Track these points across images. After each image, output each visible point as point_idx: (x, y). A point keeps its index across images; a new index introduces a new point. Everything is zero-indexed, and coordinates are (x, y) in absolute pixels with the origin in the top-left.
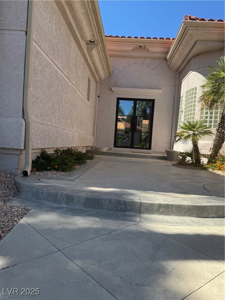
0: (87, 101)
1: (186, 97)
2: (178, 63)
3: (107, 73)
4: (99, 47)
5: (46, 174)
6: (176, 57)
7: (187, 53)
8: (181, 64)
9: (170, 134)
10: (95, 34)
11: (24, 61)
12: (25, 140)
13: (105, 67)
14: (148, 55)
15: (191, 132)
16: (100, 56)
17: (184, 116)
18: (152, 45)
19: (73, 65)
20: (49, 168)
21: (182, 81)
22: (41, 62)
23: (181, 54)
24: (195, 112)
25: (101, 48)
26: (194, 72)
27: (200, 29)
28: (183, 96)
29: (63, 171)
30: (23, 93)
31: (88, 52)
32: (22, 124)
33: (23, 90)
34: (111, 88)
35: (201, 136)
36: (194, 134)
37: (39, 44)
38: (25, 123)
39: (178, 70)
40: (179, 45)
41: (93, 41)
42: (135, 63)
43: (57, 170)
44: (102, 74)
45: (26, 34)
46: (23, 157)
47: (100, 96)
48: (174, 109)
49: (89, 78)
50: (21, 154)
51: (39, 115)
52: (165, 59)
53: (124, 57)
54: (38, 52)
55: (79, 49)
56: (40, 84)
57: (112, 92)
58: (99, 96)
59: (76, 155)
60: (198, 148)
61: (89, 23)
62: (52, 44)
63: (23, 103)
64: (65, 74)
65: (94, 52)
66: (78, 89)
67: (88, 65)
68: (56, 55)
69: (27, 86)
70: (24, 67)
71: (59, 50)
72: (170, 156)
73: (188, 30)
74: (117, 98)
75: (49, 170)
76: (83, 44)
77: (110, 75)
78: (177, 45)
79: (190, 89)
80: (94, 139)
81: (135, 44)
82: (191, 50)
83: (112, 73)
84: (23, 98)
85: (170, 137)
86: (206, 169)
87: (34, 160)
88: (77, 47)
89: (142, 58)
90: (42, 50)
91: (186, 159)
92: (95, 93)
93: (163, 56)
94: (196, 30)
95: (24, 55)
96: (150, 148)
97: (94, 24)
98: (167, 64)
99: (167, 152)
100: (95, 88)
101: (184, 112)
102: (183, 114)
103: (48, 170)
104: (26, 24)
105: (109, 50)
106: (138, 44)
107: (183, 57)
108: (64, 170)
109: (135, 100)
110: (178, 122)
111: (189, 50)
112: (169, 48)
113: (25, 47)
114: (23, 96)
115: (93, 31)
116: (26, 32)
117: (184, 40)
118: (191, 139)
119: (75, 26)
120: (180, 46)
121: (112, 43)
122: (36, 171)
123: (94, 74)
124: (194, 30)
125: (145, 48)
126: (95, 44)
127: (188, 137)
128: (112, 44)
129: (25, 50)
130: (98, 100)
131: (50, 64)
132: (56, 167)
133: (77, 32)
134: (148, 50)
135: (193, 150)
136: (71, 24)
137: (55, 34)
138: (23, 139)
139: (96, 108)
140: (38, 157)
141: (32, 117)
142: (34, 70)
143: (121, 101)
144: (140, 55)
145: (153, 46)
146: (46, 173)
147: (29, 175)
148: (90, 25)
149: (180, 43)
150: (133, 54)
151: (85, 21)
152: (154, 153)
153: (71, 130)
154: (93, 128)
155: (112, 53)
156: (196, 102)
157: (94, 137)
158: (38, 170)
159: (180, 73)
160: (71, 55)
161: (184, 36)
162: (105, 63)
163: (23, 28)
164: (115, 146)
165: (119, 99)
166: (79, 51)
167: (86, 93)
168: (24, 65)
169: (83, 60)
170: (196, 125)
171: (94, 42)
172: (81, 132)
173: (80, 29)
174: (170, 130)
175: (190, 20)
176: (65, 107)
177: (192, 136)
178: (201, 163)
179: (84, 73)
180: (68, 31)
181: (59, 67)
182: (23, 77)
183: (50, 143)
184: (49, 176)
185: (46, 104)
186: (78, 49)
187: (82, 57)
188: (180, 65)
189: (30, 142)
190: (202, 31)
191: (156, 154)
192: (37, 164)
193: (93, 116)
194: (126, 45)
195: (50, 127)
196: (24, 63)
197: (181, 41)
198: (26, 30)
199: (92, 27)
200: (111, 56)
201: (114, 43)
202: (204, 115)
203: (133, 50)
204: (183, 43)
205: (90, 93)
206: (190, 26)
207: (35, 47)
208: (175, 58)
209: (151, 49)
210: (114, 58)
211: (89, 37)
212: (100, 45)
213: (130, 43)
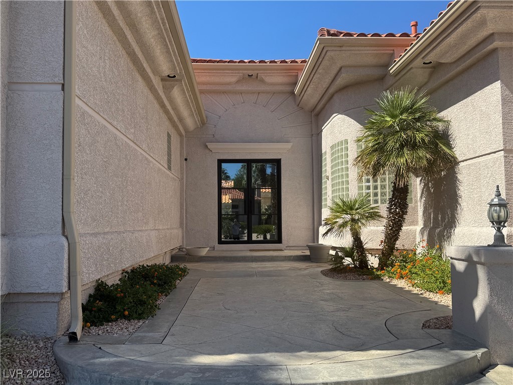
0: (168, 172)
1: (332, 154)
2: (313, 101)
3: (198, 121)
4: (184, 84)
5: (109, 331)
6: (309, 91)
7: (328, 86)
8: (319, 102)
9: (310, 215)
10: (177, 66)
11: (61, 135)
12: (69, 274)
13: (194, 112)
14: (263, 88)
15: (348, 217)
16: (186, 97)
17: (331, 185)
18: (269, 73)
19: (142, 119)
20: (113, 317)
21: (323, 128)
22: (89, 128)
23: (317, 88)
24: (349, 179)
25: (186, 85)
26: (340, 116)
27: (346, 49)
28: (326, 152)
29: (139, 319)
30: (63, 190)
31: (165, 93)
32: (62, 246)
33: (61, 186)
34: (207, 144)
35: (363, 221)
36: (353, 220)
37: (84, 100)
38: (67, 244)
39: (313, 110)
40: (313, 73)
41: (173, 76)
42: (243, 101)
43: (129, 318)
44: (190, 123)
45: (63, 89)
46: (66, 304)
47: (188, 158)
48: (314, 173)
49: (168, 133)
50: (62, 299)
51: (89, 221)
52: (291, 93)
53: (224, 92)
54: (84, 114)
55: (150, 89)
56: (90, 166)
57: (208, 151)
58: (186, 160)
59: (157, 276)
60: (361, 242)
61: (165, 51)
62: (107, 93)
63: (62, 209)
64: (130, 137)
65: (176, 93)
66: (152, 155)
67: (166, 112)
68: (113, 110)
69: (69, 179)
70: (62, 146)
71: (118, 100)
72: (315, 254)
73: (327, 51)
74: (218, 160)
75: (115, 321)
76: (156, 81)
77: (203, 123)
78: (310, 74)
79: (336, 142)
80: (183, 233)
81: (241, 72)
82: (332, 81)
83: (206, 121)
84: (61, 200)
85: (311, 219)
86: (378, 278)
87: (85, 304)
88: (147, 88)
89: (254, 93)
90: (90, 107)
91: (344, 260)
92: (179, 154)
93: (288, 89)
94: (340, 51)
95: (61, 125)
96: (279, 241)
97: (174, 51)
98: (295, 101)
99: (310, 248)
100: (179, 146)
101: (330, 178)
102: (329, 183)
103: (111, 321)
104: (61, 72)
105: (198, 84)
106: (245, 72)
107: (321, 91)
108: (140, 317)
109: (248, 163)
110: (323, 195)
111: (330, 81)
112: (297, 76)
113: (62, 112)
114: (63, 195)
115: (172, 61)
116: (63, 85)
117: (321, 67)
118: (348, 228)
119: (143, 56)
120: (315, 76)
121: (203, 71)
122: (91, 326)
123: (177, 125)
124: (336, 50)
125: (257, 77)
126: (177, 81)
127: (344, 225)
128: (203, 74)
129: (62, 116)
130: (186, 165)
131: (105, 127)
132: (126, 313)
133: (145, 65)
134: (262, 81)
135: (353, 246)
136: (135, 53)
137: (110, 76)
138: (65, 274)
139: (182, 179)
140: (90, 296)
141: (78, 227)
142: (79, 146)
143: (224, 165)
144: (250, 89)
145: (271, 74)
146: (107, 327)
147: (79, 337)
148: (168, 52)
149: (314, 71)
150: (239, 88)
151: (159, 48)
152: (288, 248)
153: (144, 229)
154: (180, 215)
155: (204, 87)
156: (349, 163)
157: (183, 229)
158: (94, 324)
159: (317, 115)
160: (138, 104)
161: (320, 60)
162: (193, 106)
163: (56, 80)
164: (220, 242)
165: (220, 162)
166: (150, 93)
167: (166, 158)
168: (61, 141)
169: (157, 106)
170: (354, 205)
171: (175, 76)
172: (161, 228)
173: (151, 59)
174: (310, 208)
175: (328, 36)
176: (133, 192)
177: (349, 223)
178: (369, 267)
179: (159, 127)
180: (131, 65)
181: (119, 128)
182: (61, 164)
183: (112, 265)
184: (115, 335)
185: (101, 197)
186: (149, 91)
187: (155, 102)
188: (316, 103)
189: (79, 278)
190: (349, 52)
191: (292, 252)
192: (91, 311)
193: (178, 194)
194: (227, 74)
195: (109, 237)
196: (61, 138)
197: (316, 68)
198: (62, 82)
199: (171, 55)
200: (202, 92)
201: (206, 71)
202: (364, 191)
203: (238, 82)
204: (320, 71)
205: (172, 157)
206: (330, 45)
207: (78, 106)
208: (308, 93)
209: (268, 79)
210: (208, 96)
211: (166, 70)
212: (184, 81)
213: (232, 70)
